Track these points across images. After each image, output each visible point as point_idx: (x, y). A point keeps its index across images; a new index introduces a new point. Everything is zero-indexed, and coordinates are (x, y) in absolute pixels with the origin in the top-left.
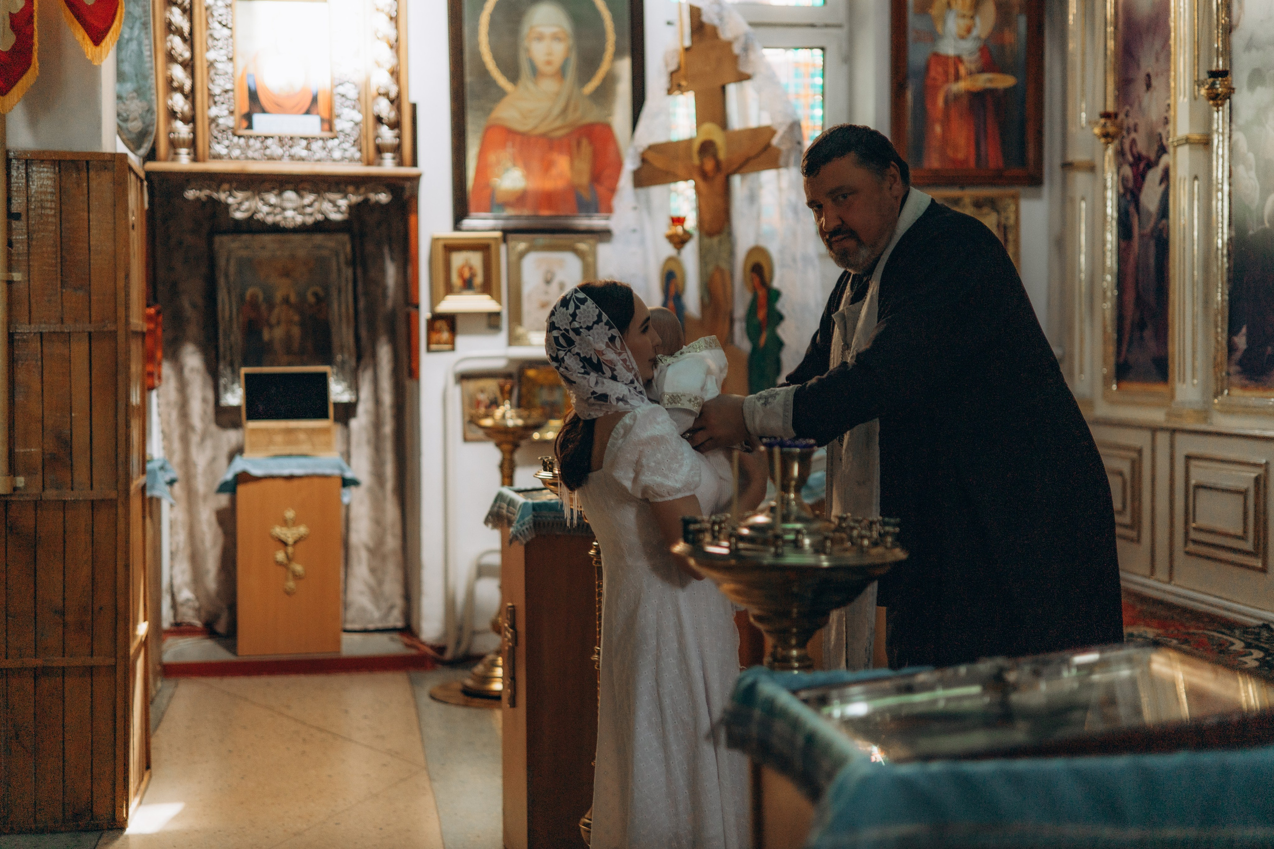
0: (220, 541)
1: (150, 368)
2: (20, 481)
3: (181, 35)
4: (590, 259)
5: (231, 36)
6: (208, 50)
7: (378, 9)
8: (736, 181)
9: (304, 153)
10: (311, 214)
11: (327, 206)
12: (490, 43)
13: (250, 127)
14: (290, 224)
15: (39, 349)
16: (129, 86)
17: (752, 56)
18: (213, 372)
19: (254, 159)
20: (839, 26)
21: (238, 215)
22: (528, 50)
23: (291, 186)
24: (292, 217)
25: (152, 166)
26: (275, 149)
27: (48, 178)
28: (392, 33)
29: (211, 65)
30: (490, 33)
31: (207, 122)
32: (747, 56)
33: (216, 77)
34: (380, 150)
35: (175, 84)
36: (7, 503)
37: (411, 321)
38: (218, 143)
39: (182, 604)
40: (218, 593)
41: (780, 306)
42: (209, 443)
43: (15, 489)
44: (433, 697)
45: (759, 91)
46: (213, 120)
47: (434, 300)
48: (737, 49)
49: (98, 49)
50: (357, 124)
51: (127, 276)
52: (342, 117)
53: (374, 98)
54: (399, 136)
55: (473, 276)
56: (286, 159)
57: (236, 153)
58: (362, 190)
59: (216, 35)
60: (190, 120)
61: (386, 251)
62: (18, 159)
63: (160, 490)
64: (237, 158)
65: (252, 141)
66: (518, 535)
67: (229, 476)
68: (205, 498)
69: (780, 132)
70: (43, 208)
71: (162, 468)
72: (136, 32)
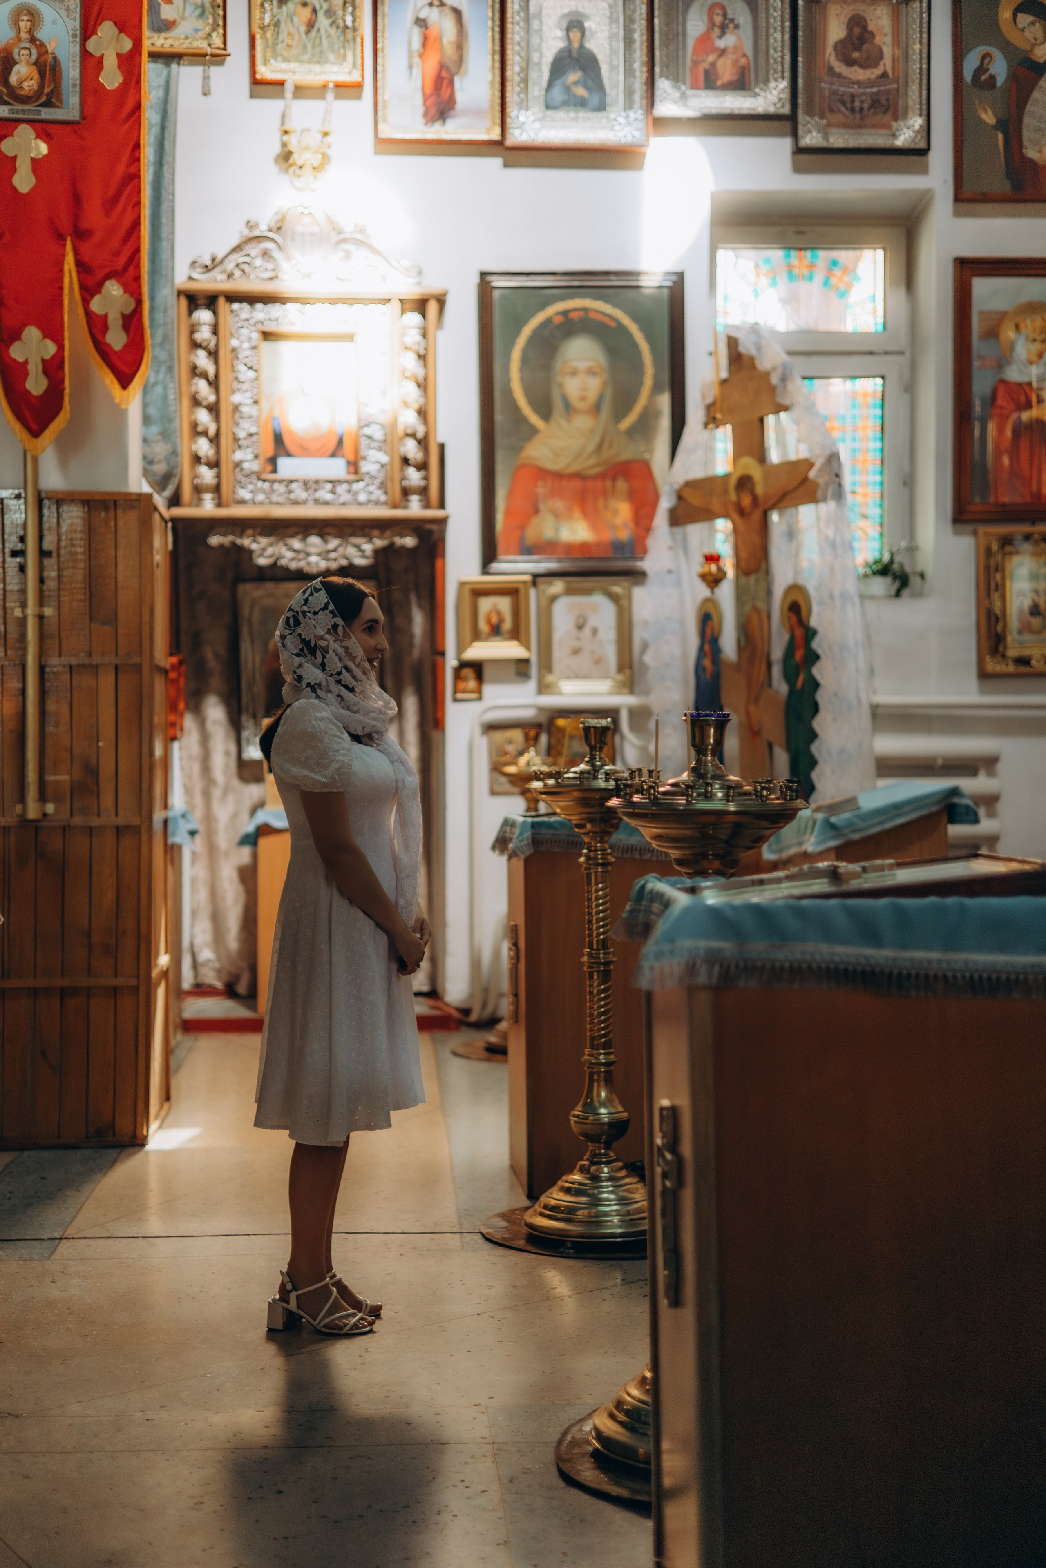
0: (242, 899)
1: (172, 718)
2: (50, 808)
3: (206, 378)
4: (625, 603)
5: (256, 379)
6: (233, 392)
7: (406, 348)
8: (775, 517)
9: (329, 497)
10: (335, 560)
11: (351, 551)
12: (522, 380)
13: (274, 471)
14: (314, 570)
15: (68, 682)
16: (155, 429)
17: (790, 387)
18: (236, 725)
19: (279, 503)
20: (901, 353)
21: (262, 561)
22: (561, 386)
23: (315, 531)
24: (316, 563)
25: (177, 512)
26: (300, 493)
27: (77, 517)
28: (420, 372)
29: (236, 408)
30: (522, 370)
31: (231, 466)
32: (785, 386)
33: (241, 421)
34: (406, 492)
35: (200, 429)
36: (37, 828)
37: (436, 671)
38: (243, 488)
39: (203, 965)
40: (240, 953)
41: (816, 645)
42: (231, 798)
43: (45, 815)
44: (456, 1054)
45: (797, 422)
46: (238, 465)
47: (461, 647)
48: (775, 379)
49: (126, 392)
50: (383, 466)
51: (152, 611)
52: (368, 458)
53: (401, 439)
54: (426, 478)
55: (501, 621)
56: (311, 503)
57: (261, 497)
58: (388, 533)
59: (242, 377)
60: (215, 464)
61: (413, 598)
62: (49, 499)
63: (179, 837)
64: (261, 503)
65: (276, 486)
66: (517, 850)
67: (250, 828)
68: (227, 854)
69: (818, 464)
70: (72, 545)
71: (183, 816)
72: (161, 376)
